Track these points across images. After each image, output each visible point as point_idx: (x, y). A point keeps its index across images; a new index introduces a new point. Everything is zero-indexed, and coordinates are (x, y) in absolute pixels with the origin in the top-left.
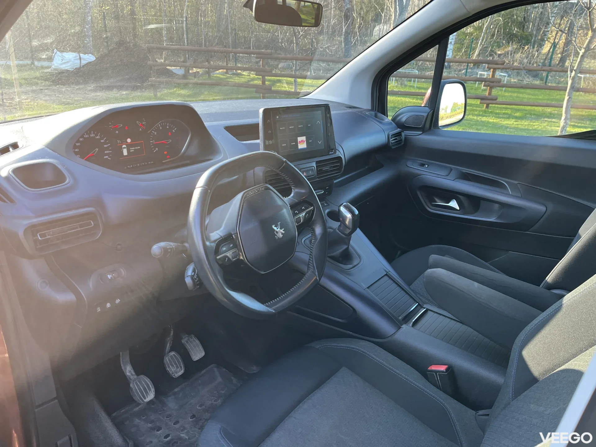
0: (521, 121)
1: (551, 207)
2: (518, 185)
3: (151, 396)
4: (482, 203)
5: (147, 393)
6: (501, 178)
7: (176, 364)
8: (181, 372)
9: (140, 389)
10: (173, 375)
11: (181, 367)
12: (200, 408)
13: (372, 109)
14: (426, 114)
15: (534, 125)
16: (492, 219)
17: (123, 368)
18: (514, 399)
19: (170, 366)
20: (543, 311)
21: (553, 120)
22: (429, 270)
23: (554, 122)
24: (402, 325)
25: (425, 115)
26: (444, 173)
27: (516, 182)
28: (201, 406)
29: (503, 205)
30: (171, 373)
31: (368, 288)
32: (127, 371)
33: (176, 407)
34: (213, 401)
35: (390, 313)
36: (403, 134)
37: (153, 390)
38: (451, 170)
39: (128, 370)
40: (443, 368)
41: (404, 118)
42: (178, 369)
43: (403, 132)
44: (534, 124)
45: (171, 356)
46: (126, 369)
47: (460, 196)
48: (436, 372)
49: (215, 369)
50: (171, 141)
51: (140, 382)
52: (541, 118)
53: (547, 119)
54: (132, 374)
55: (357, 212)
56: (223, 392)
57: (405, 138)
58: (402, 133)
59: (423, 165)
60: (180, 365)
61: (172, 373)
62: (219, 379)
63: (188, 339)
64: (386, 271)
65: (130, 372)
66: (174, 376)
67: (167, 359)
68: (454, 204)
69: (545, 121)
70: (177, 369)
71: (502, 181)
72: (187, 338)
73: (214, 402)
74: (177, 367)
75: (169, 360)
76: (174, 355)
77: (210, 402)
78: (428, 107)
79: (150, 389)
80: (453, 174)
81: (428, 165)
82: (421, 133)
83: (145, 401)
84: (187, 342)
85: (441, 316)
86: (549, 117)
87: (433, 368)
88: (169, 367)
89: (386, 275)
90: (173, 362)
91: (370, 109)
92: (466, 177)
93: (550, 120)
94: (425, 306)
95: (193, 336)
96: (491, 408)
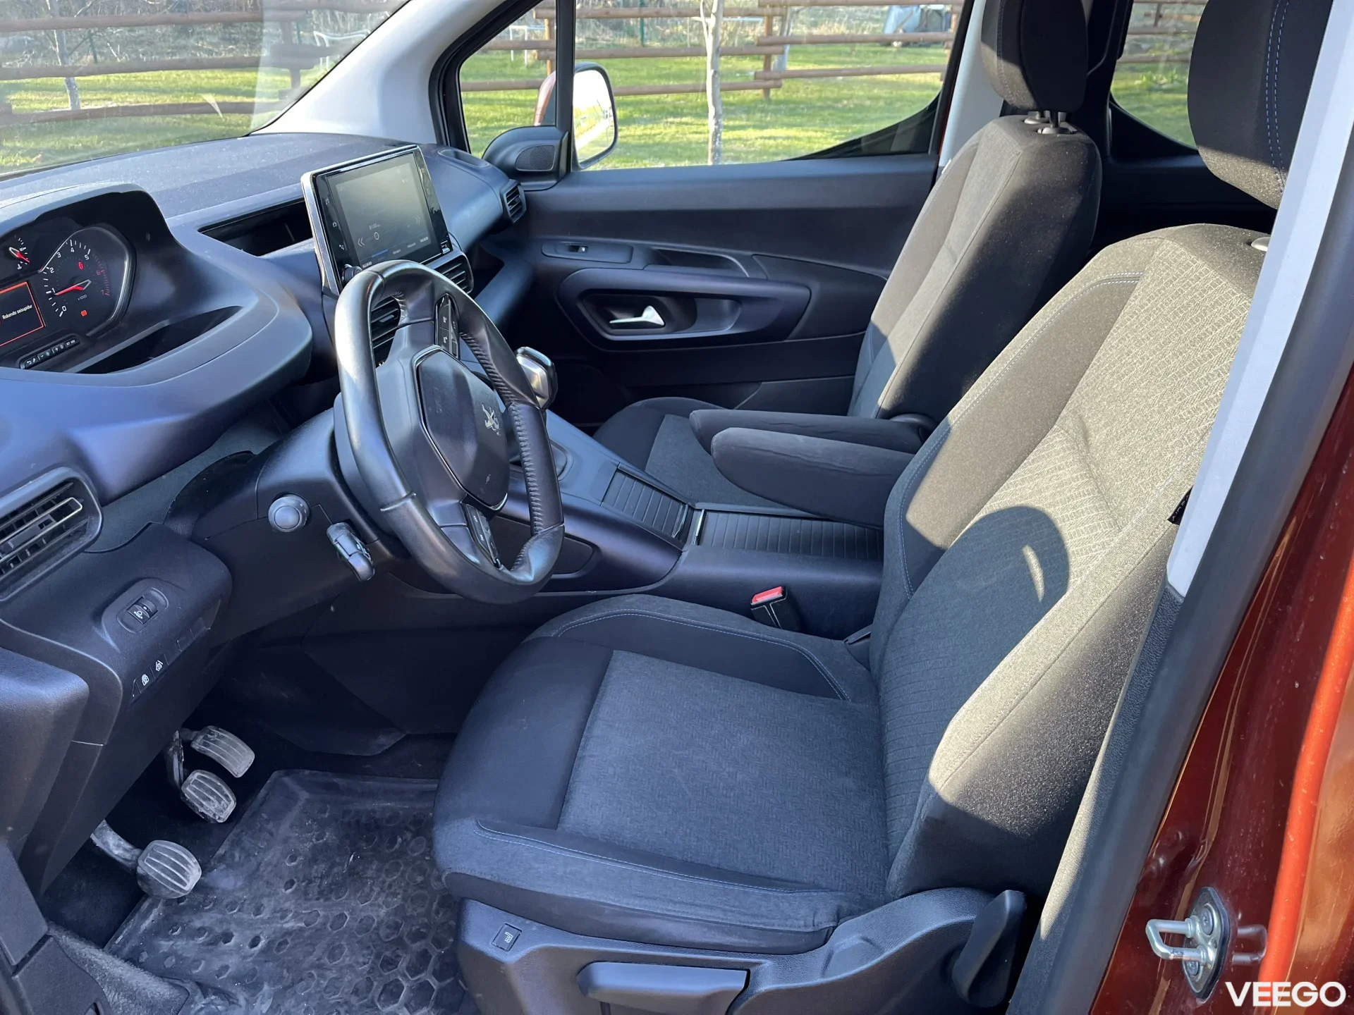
0: (628, 129)
1: (816, 287)
2: (754, 257)
3: (194, 874)
4: (700, 304)
5: (181, 871)
6: (723, 250)
7: (213, 794)
8: (231, 806)
9: (164, 870)
10: (217, 817)
11: (226, 796)
12: (294, 864)
13: (440, 143)
14: (558, 142)
15: (655, 135)
16: (727, 330)
17: (99, 844)
18: (915, 591)
19: (204, 803)
20: (916, 453)
21: (684, 119)
22: (716, 436)
23: (687, 124)
24: (682, 548)
25: (556, 143)
26: (620, 257)
27: (750, 253)
28: (293, 859)
29: (737, 299)
30: (211, 816)
31: (603, 500)
32: (112, 847)
33: (240, 884)
34: (314, 840)
35: (657, 532)
36: (521, 190)
37: (192, 861)
38: (631, 249)
39: (113, 844)
40: (776, 594)
41: (513, 156)
42: (223, 802)
43: (519, 184)
44: (653, 132)
45: (195, 782)
46: (106, 843)
47: (661, 299)
48: (767, 603)
49: (286, 779)
50: (90, 282)
51: (159, 857)
52: (662, 118)
53: (671, 119)
54: (125, 850)
55: (548, 362)
56: (327, 815)
57: (526, 197)
58: (519, 187)
59: (575, 248)
60: (222, 793)
61: (214, 815)
62: (304, 795)
63: (204, 738)
64: (614, 464)
65: (118, 846)
66: (219, 818)
67: (190, 791)
68: (651, 315)
69: (671, 123)
70: (220, 803)
71: (724, 256)
72: (201, 737)
73: (317, 840)
74: (219, 800)
75: (195, 791)
76: (198, 777)
77: (309, 845)
78: (555, 126)
79: (185, 863)
80: (638, 260)
81: (586, 247)
82: (554, 182)
83: (186, 888)
84: (206, 745)
85: (731, 515)
86: (675, 115)
87: (760, 599)
88: (202, 805)
89: (618, 470)
90: (206, 791)
91: (435, 142)
92: (663, 259)
93: (678, 120)
94: (698, 506)
95: (211, 728)
96: (872, 623)
